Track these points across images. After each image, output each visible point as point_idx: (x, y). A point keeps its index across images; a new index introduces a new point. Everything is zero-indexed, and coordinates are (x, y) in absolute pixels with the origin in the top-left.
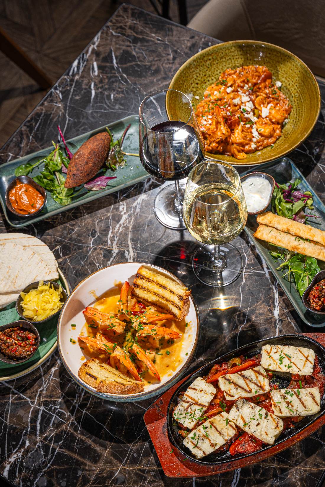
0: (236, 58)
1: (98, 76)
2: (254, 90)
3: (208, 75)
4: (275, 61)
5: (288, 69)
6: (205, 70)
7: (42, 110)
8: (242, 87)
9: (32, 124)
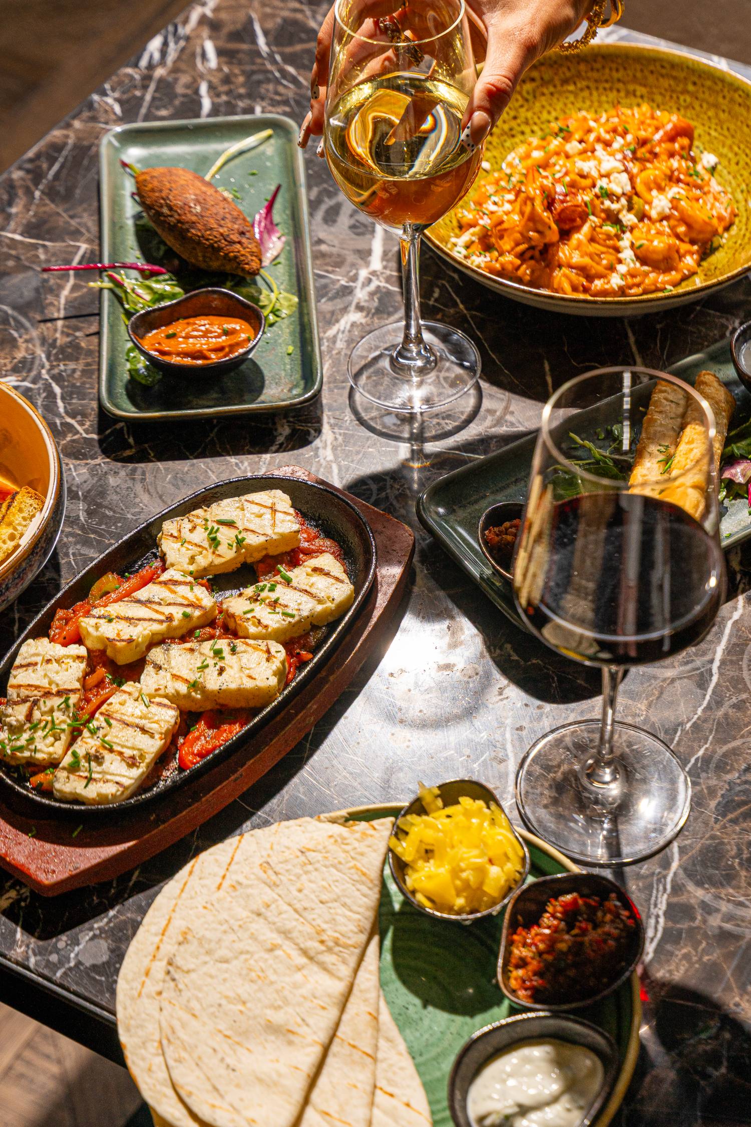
0: (605, 89)
1: (219, 69)
2: (639, 155)
3: (523, 119)
4: (708, 103)
5: (739, 123)
6: (517, 105)
7: (67, 137)
8: (607, 144)
9: (40, 167)
